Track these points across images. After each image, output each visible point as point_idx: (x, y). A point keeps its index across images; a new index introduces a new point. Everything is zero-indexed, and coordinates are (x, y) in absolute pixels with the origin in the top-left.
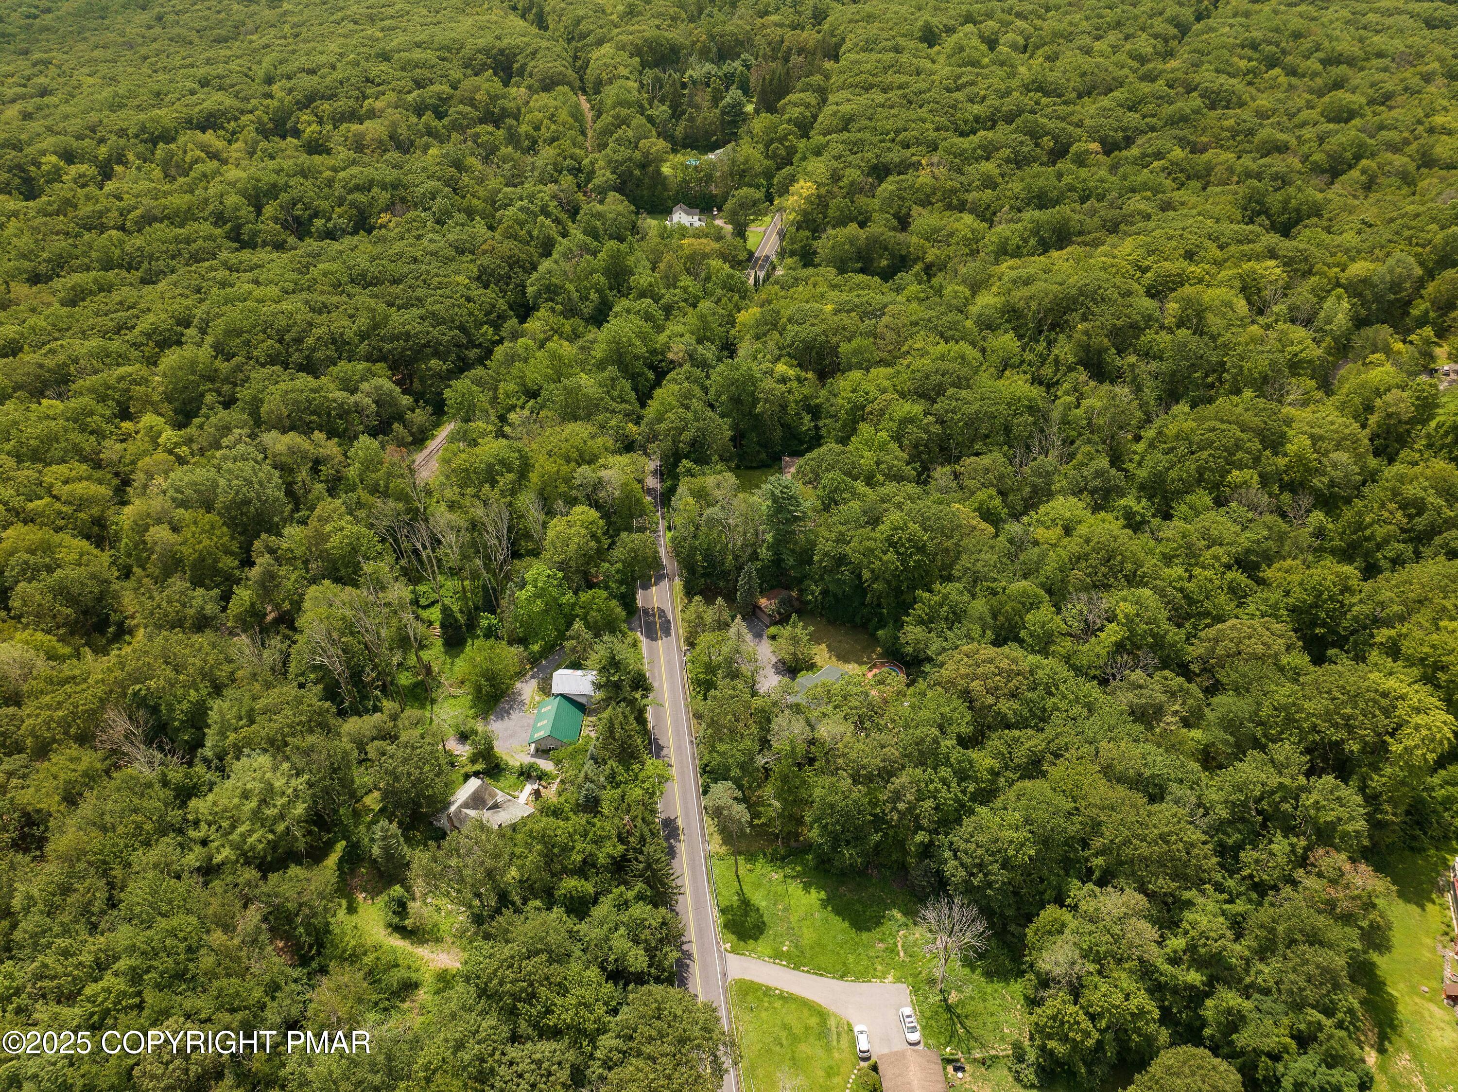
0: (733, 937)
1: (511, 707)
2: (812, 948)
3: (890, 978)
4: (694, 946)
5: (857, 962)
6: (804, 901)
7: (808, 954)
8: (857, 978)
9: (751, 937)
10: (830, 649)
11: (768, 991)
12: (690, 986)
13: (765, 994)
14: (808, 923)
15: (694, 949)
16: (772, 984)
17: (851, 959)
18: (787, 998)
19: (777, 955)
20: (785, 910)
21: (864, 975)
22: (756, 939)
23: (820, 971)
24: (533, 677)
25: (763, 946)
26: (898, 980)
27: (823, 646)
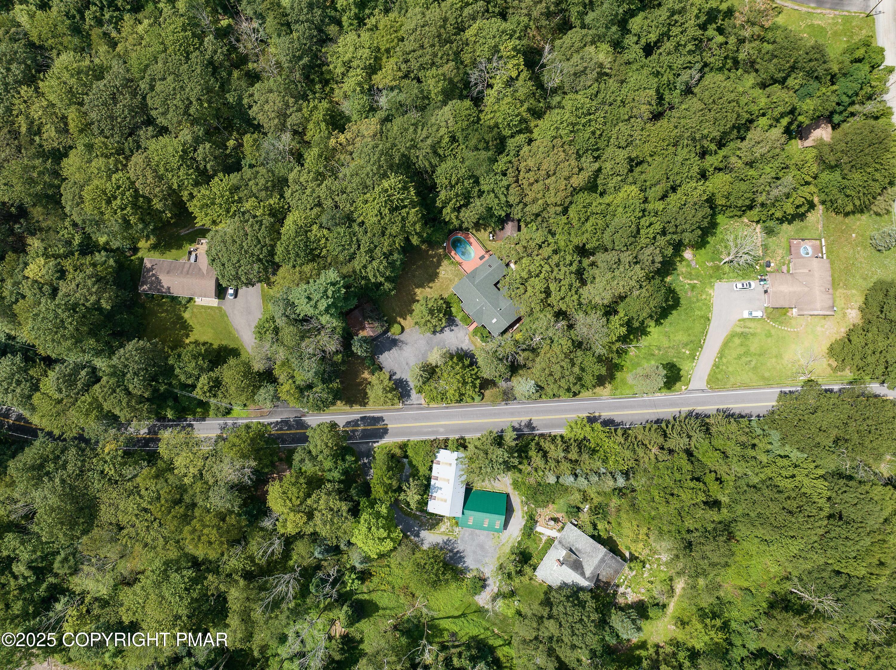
0: (678, 384)
1: (451, 551)
2: (689, 335)
3: (711, 291)
4: (683, 409)
5: (700, 309)
6: (656, 336)
7: (693, 338)
8: (710, 311)
9: (679, 373)
10: (421, 285)
11: (716, 366)
12: (710, 413)
13: (718, 367)
14: (672, 336)
15: (685, 409)
16: (712, 363)
17: (698, 313)
18: (721, 355)
19: (693, 357)
20: (659, 349)
21: (709, 307)
22: (679, 370)
23: (704, 333)
24: (417, 535)
25: (685, 367)
26: (712, 287)
27: (418, 291)
